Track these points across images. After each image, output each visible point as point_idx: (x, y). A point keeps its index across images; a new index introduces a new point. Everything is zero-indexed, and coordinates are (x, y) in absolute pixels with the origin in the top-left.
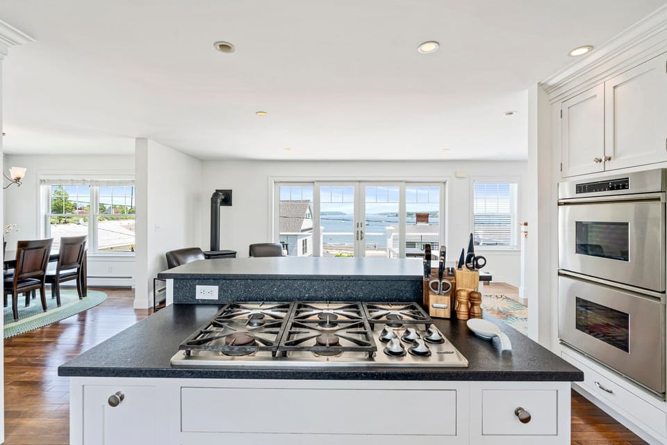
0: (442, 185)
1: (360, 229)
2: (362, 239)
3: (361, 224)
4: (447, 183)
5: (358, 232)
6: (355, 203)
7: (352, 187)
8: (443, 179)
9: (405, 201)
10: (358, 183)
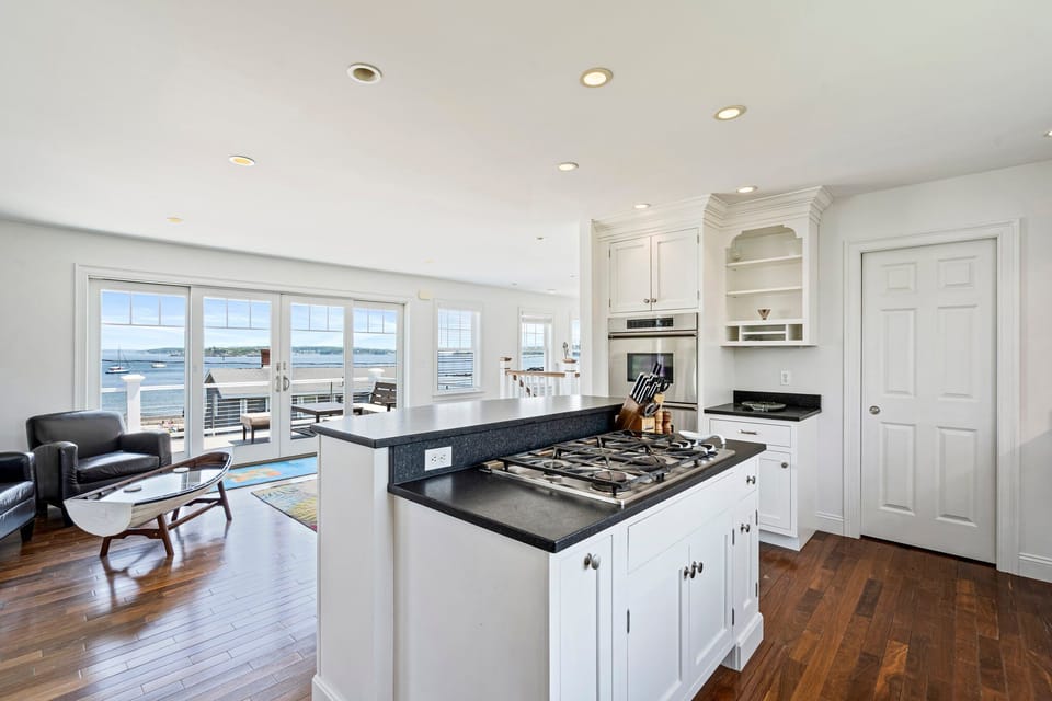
0: (400, 308)
1: (283, 373)
2: (285, 389)
3: (284, 364)
4: (408, 307)
5: (278, 378)
6: (273, 329)
7: (267, 302)
8: (402, 300)
9: (352, 327)
10: (278, 296)
